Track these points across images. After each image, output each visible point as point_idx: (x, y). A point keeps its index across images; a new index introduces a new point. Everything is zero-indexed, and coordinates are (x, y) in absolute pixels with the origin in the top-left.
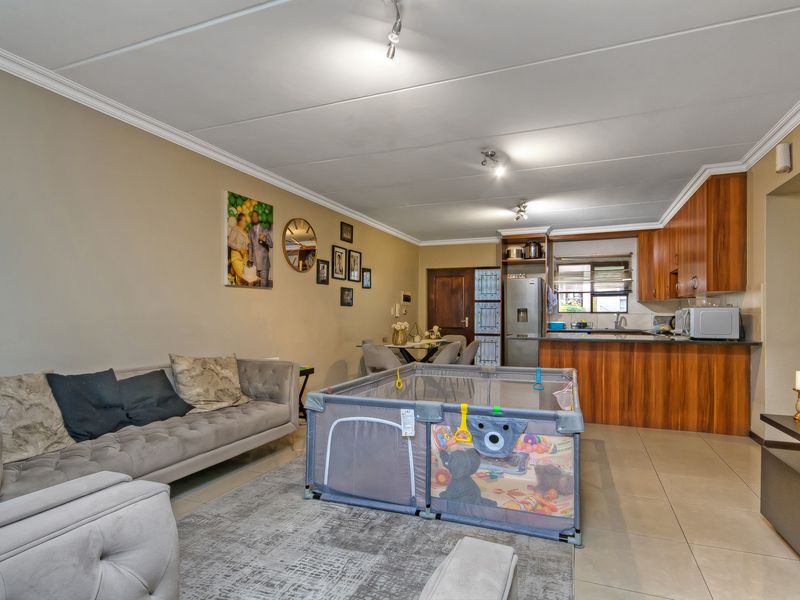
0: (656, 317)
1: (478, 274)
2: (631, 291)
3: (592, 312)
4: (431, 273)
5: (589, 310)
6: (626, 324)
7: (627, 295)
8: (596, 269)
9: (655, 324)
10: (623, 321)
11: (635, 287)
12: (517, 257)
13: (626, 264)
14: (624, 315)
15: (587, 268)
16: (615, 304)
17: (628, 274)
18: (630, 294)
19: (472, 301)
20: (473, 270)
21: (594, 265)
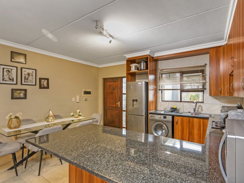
0: (223, 107)
2: (205, 89)
3: (181, 101)
4: (105, 80)
5: (179, 100)
6: (202, 110)
7: (203, 91)
9: (222, 111)
10: (200, 107)
11: (208, 87)
12: (135, 70)
13: (203, 71)
14: (201, 104)
15: (178, 75)
17: (204, 77)
18: (205, 91)
19: (121, 94)
20: (122, 78)
21: (182, 73)
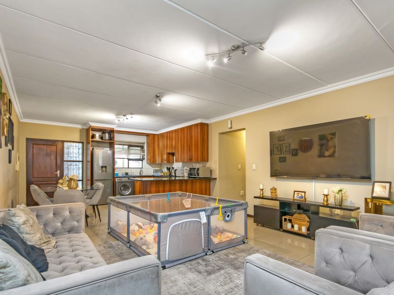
0: (154, 170)
1: (66, 144)
2: (144, 159)
3: (129, 168)
7: (142, 160)
8: (131, 148)
9: (154, 173)
10: (142, 172)
11: (146, 157)
12: (99, 138)
13: (142, 147)
14: (142, 169)
15: (126, 147)
16: (138, 164)
17: (143, 151)
18: (144, 161)
19: (62, 161)
20: (63, 142)
21: (130, 146)
